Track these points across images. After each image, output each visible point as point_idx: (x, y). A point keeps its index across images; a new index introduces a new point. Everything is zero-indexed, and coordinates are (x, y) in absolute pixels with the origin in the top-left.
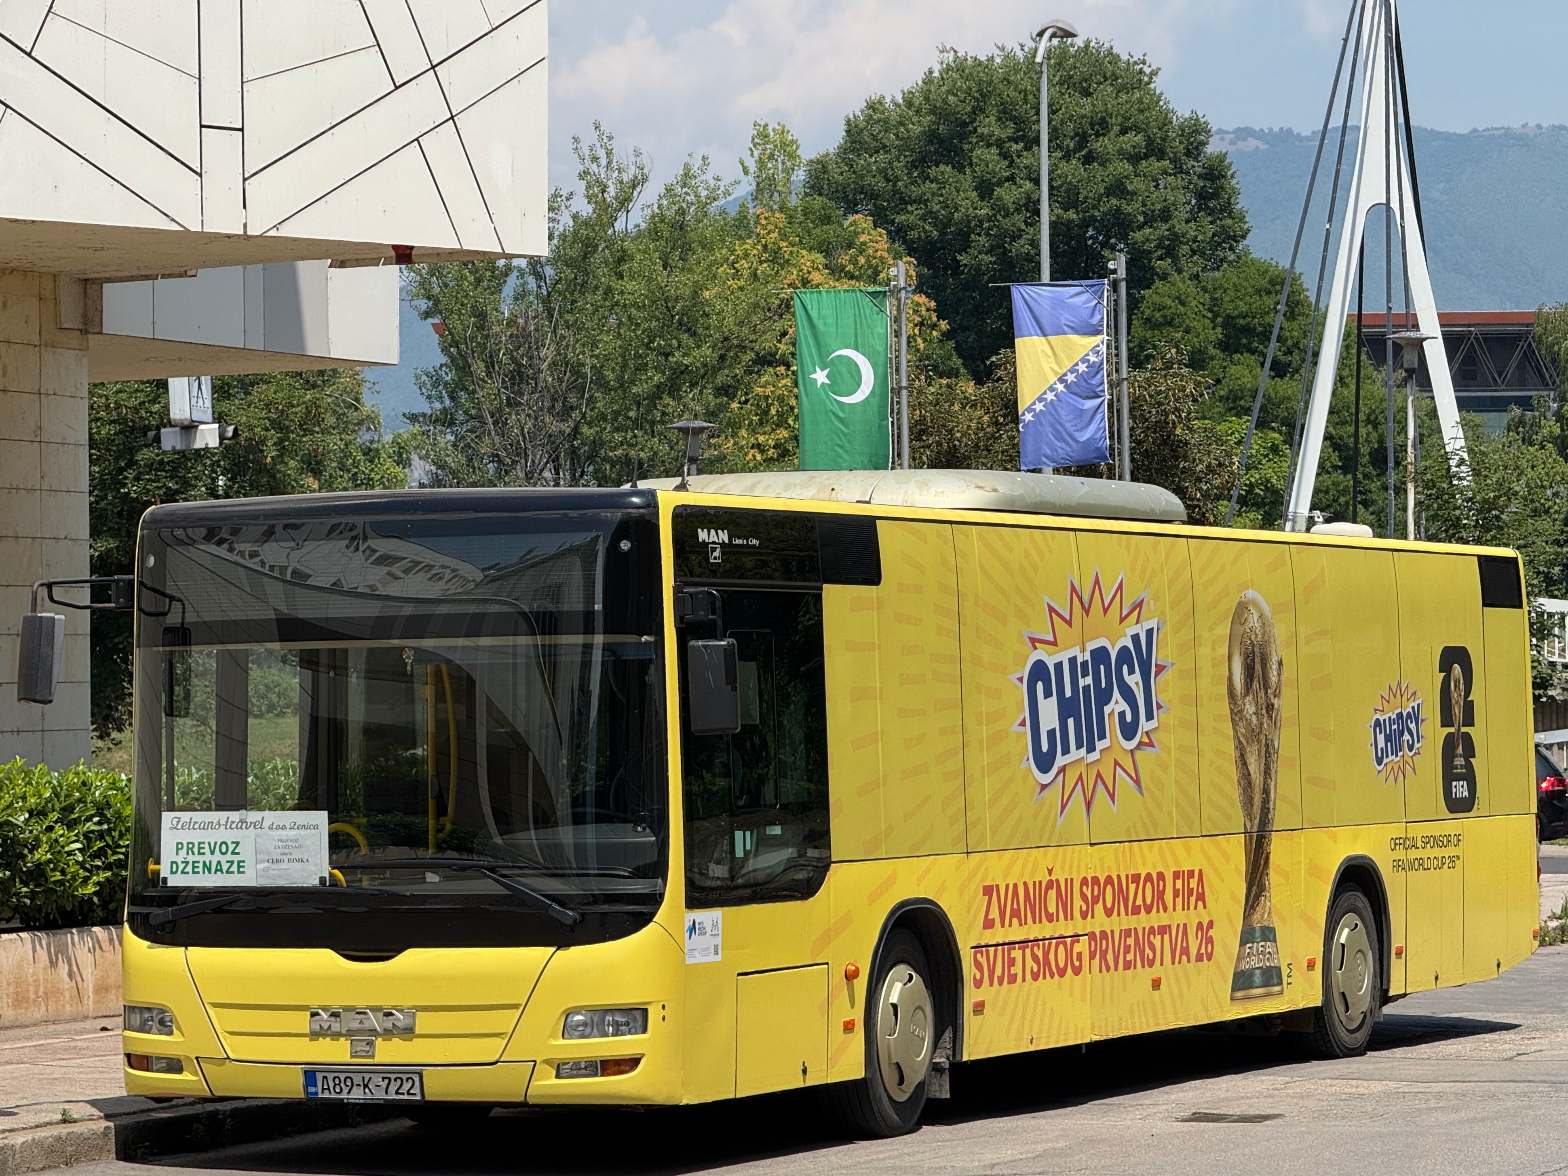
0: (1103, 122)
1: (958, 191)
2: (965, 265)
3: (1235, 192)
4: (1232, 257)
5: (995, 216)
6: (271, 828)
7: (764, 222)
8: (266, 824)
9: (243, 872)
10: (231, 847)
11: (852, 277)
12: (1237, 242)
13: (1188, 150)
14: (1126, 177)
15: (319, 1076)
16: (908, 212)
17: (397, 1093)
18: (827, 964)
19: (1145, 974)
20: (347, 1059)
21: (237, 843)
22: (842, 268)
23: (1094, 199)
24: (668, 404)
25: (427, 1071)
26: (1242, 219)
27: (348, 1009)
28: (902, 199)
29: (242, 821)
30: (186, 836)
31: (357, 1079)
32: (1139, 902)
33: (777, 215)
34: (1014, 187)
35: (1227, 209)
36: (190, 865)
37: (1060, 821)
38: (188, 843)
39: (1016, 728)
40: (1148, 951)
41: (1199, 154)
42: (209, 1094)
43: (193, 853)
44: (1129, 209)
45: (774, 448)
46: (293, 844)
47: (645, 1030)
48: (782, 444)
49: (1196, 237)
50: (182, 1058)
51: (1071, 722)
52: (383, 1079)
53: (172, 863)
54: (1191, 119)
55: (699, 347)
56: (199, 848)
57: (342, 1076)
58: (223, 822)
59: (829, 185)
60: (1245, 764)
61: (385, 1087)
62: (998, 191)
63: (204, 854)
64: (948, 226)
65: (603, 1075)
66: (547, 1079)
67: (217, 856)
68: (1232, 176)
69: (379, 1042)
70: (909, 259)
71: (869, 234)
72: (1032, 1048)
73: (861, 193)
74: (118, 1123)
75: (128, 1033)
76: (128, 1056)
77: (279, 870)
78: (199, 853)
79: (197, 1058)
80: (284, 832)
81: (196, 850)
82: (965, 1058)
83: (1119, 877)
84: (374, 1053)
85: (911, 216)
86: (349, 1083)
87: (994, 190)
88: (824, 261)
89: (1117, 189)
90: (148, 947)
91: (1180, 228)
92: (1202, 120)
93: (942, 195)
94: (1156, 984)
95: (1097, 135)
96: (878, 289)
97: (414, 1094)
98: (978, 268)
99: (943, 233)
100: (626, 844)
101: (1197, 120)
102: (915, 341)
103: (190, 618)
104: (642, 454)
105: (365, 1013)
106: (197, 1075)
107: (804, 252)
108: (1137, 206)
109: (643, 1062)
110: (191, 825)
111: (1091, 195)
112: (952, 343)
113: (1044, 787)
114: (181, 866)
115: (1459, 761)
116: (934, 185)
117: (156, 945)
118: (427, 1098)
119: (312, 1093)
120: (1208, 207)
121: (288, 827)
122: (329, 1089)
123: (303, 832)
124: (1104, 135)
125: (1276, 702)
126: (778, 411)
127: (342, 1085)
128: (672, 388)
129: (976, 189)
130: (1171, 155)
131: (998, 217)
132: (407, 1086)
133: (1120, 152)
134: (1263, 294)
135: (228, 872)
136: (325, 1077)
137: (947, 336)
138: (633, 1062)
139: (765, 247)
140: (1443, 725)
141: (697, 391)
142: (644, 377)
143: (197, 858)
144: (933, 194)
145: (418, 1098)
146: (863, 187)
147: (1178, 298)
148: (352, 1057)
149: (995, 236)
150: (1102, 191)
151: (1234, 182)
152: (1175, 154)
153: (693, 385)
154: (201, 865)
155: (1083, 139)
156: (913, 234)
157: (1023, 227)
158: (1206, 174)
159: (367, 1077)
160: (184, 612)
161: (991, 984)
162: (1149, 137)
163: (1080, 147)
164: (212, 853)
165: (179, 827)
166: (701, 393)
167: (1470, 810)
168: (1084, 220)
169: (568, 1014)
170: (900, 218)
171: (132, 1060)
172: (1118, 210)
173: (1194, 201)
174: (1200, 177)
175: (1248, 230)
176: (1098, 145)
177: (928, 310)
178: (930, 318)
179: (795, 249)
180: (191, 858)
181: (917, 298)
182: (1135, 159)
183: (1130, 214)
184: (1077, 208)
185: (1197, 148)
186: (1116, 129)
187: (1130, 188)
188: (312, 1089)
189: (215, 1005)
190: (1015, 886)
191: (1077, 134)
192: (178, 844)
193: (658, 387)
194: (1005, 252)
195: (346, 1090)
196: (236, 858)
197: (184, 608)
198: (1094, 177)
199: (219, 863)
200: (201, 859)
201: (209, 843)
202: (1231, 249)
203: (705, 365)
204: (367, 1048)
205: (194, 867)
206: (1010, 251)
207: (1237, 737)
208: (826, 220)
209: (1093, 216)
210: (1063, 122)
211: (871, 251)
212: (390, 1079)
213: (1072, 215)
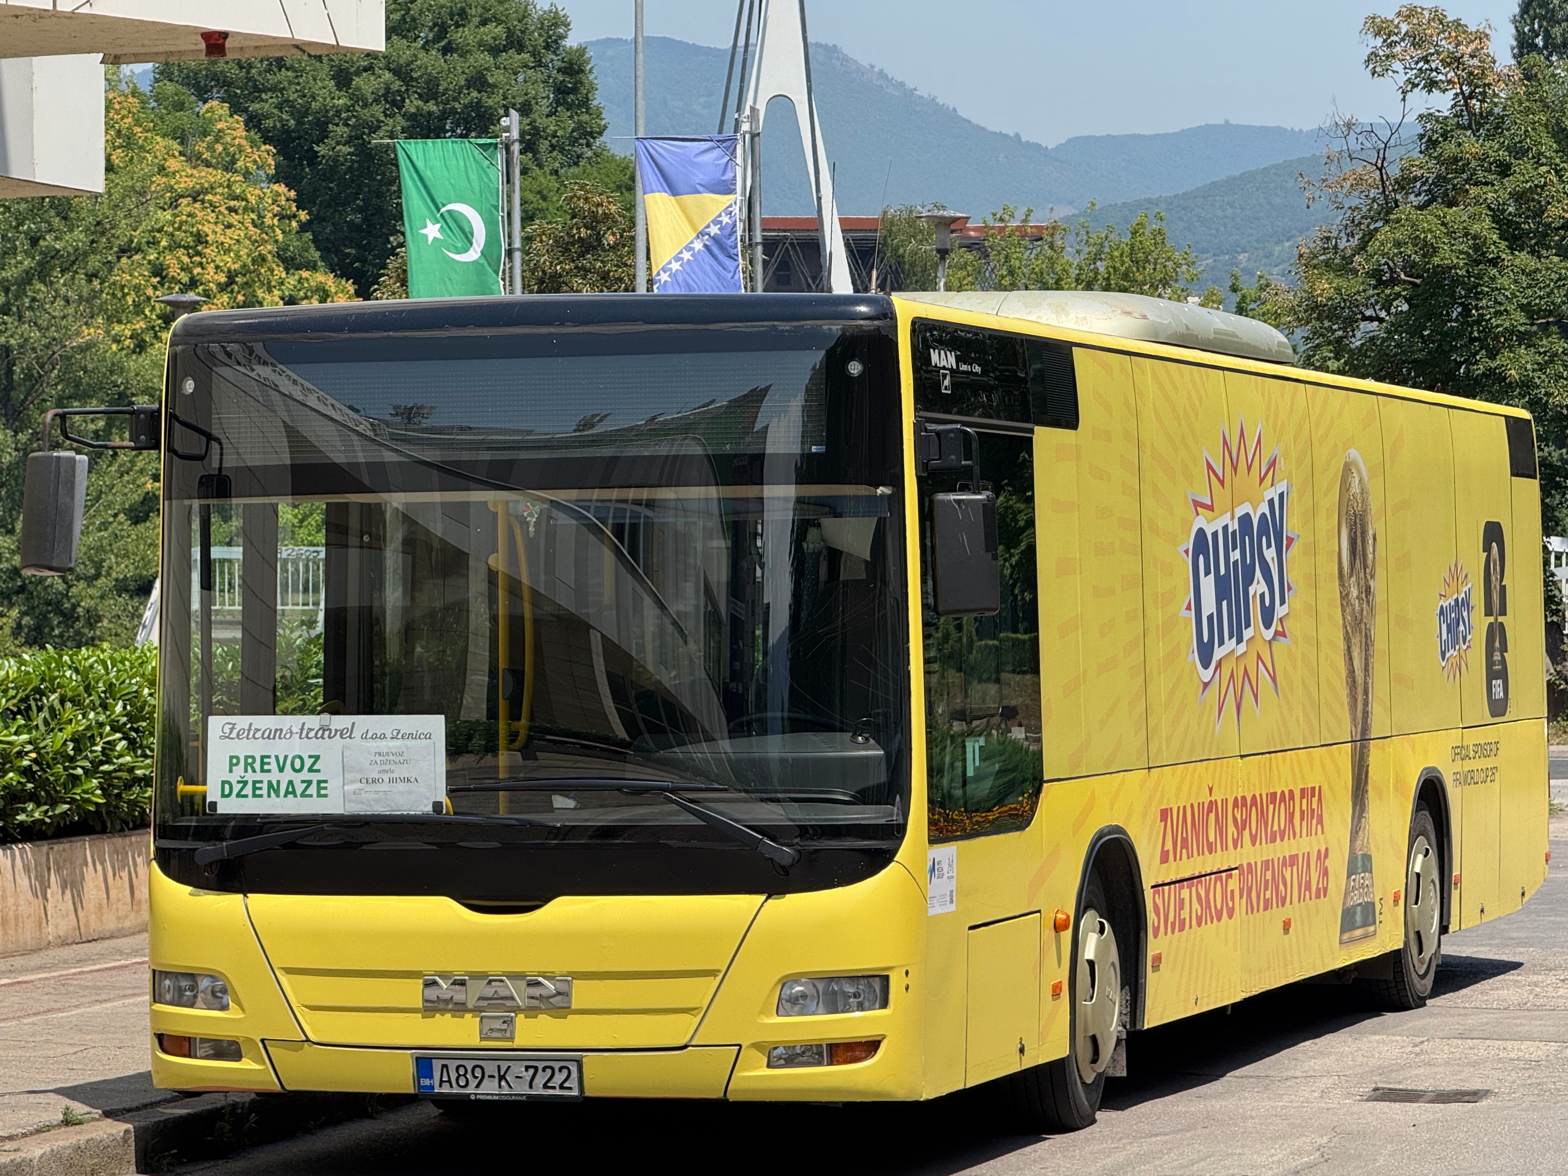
0: (463, 13)
1: (315, 80)
2: (323, 156)
3: (592, 88)
4: (590, 154)
5: (353, 106)
6: (364, 737)
7: (117, 107)
8: (357, 734)
9: (326, 796)
10: (308, 762)
11: (208, 165)
12: (594, 138)
13: (547, 43)
14: (487, 69)
15: (437, 1065)
16: (262, 100)
17: (545, 1086)
18: (1039, 911)
19: (1278, 914)
20: (476, 1042)
21: (317, 758)
22: (199, 156)
23: (454, 91)
24: (40, 290)
25: (588, 1059)
26: (599, 115)
27: (476, 976)
28: (255, 87)
29: (323, 729)
30: (242, 748)
31: (491, 1068)
32: (1276, 828)
33: (131, 100)
34: (372, 78)
35: (585, 103)
36: (250, 785)
37: (1217, 727)
38: (246, 758)
39: (1184, 613)
40: (1281, 887)
41: (558, 48)
42: (278, 1088)
43: (254, 771)
44: (490, 102)
45: (131, 338)
46: (397, 759)
47: (884, 1004)
48: (138, 335)
49: (556, 131)
50: (240, 1041)
51: (1225, 603)
52: (527, 1068)
53: (223, 783)
54: (551, 12)
55: (71, 231)
56: (263, 764)
57: (469, 1065)
58: (295, 729)
59: (181, 71)
60: (1351, 659)
61: (529, 1079)
62: (357, 81)
63: (269, 771)
64: (306, 114)
65: (831, 1063)
66: (756, 1068)
67: (288, 774)
68: (590, 72)
69: (520, 1020)
70: (268, 147)
71: (226, 121)
72: (1196, 1011)
73: (212, 80)
74: (136, 1124)
75: (160, 1007)
76: (160, 1037)
77: (377, 792)
78: (263, 770)
79: (263, 1041)
80: (383, 743)
81: (257, 766)
82: (1146, 1027)
83: (1261, 795)
84: (513, 1032)
85: (266, 105)
86: (478, 1072)
87: (352, 80)
88: (180, 148)
89: (478, 82)
90: (190, 894)
91: (541, 122)
92: (562, 13)
93: (298, 84)
94: (1287, 926)
95: (457, 26)
96: (489, 141)
97: (570, 1088)
98: (335, 160)
99: (300, 123)
100: (844, 760)
101: (556, 13)
102: (274, 231)
103: (230, 462)
104: (12, 341)
105: (502, 981)
106: (264, 1063)
107: (159, 139)
108: (497, 100)
109: (883, 1046)
110: (250, 733)
111: (451, 86)
112: (309, 235)
113: (1206, 685)
114: (237, 788)
115: (1497, 657)
116: (290, 73)
117: (202, 891)
118: (588, 1094)
119: (426, 1087)
120: (567, 103)
121: (389, 735)
122: (449, 1081)
123: (411, 743)
124: (464, 26)
125: (1371, 583)
126: (134, 301)
127: (469, 1076)
128: (42, 272)
129: (333, 78)
130: (531, 49)
131: (357, 108)
132: (559, 1078)
133: (481, 44)
134: (624, 191)
135: (303, 795)
136: (445, 1066)
137: (304, 227)
138: (871, 1046)
139: (119, 132)
140: (1486, 615)
141: (68, 276)
142: (13, 261)
143: (259, 776)
144: (290, 83)
145: (575, 1093)
146: (215, 74)
147: (539, 192)
148: (482, 1039)
149: (354, 127)
150: (463, 83)
151: (591, 77)
152: (535, 47)
153: (63, 272)
154: (265, 786)
155: (441, 31)
156: (269, 123)
157: (382, 118)
158: (565, 68)
159: (504, 1065)
160: (222, 454)
161: (1166, 934)
162: (508, 28)
163: (438, 38)
164: (281, 770)
165: (234, 735)
166: (73, 278)
167: (1504, 715)
168: (444, 112)
169: (785, 982)
170: (254, 107)
171: (165, 1043)
172: (479, 101)
173: (552, 96)
174: (559, 70)
175: (605, 127)
176: (457, 36)
177: (288, 200)
178: (290, 207)
179: (149, 135)
180: (250, 777)
181: (276, 187)
182: (495, 51)
183: (491, 108)
184: (436, 99)
185: (556, 42)
186: (476, 20)
187: (491, 80)
188: (426, 1082)
189: (289, 971)
190: (1185, 807)
191: (435, 25)
192: (231, 758)
193: (27, 273)
194: (365, 144)
195: (473, 1083)
196: (315, 777)
197: (222, 449)
198: (454, 68)
199: (291, 783)
200: (265, 777)
201: (277, 757)
202: (588, 145)
203: (76, 249)
204: (505, 1026)
205: (255, 788)
206: (369, 143)
207: (1345, 627)
208: (180, 106)
209: (454, 108)
210: (421, 12)
211: (228, 139)
212: (536, 1068)
213: (432, 107)
